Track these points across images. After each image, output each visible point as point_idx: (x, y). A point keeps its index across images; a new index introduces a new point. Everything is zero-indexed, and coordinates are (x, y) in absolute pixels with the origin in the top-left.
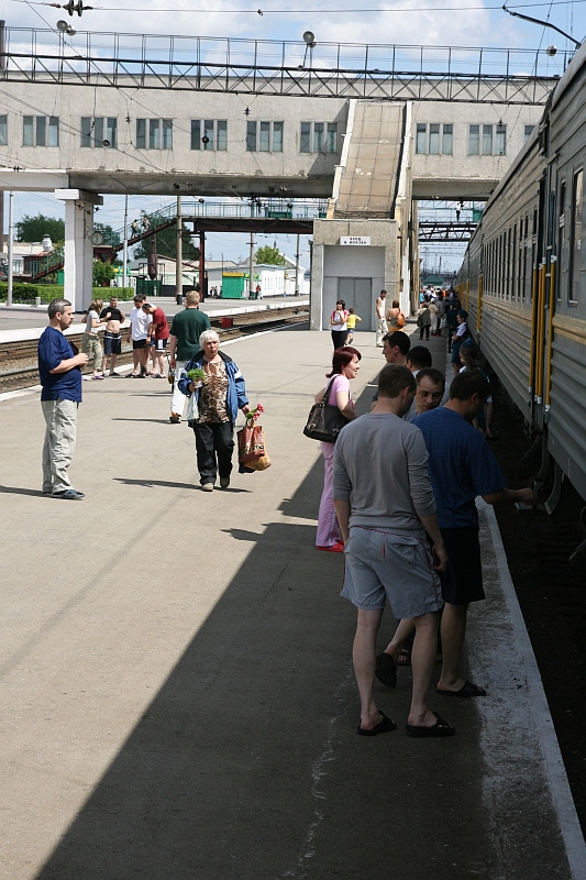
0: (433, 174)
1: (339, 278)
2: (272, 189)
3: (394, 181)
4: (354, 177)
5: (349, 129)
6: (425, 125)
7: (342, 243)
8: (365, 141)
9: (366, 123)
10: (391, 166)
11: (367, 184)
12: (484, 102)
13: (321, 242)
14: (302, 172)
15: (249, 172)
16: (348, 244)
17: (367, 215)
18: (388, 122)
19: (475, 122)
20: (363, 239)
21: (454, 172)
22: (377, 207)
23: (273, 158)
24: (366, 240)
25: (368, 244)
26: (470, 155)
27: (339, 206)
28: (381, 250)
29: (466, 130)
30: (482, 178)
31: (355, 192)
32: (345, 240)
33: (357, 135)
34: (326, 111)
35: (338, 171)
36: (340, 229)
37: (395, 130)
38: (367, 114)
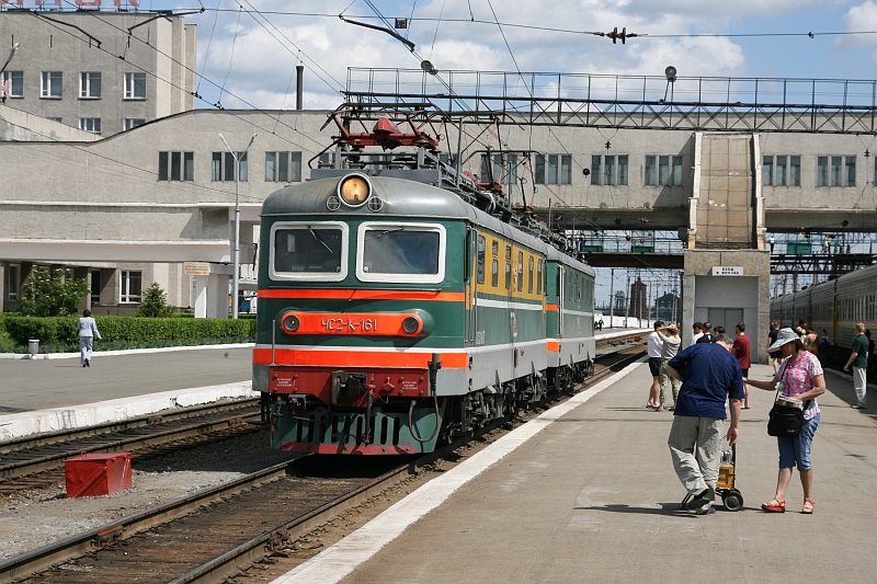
0: (781, 205)
1: (710, 309)
2: (618, 221)
3: (751, 212)
4: (709, 209)
5: (697, 161)
6: (772, 157)
7: (714, 274)
8: (715, 173)
9: (713, 156)
10: (744, 198)
11: (723, 215)
12: (850, 133)
13: (692, 272)
14: (647, 205)
15: (594, 205)
16: (720, 274)
17: (729, 245)
18: (736, 155)
19: (823, 153)
20: (736, 269)
21: (802, 204)
22: (736, 238)
23: (618, 191)
24: (740, 271)
25: (741, 274)
26: (819, 186)
27: (698, 237)
28: (755, 279)
29: (814, 163)
30: (832, 209)
31: (712, 223)
32: (717, 271)
33: (706, 166)
34: (672, 144)
35: (693, 203)
36: (712, 259)
37: (744, 162)
38: (713, 147)
